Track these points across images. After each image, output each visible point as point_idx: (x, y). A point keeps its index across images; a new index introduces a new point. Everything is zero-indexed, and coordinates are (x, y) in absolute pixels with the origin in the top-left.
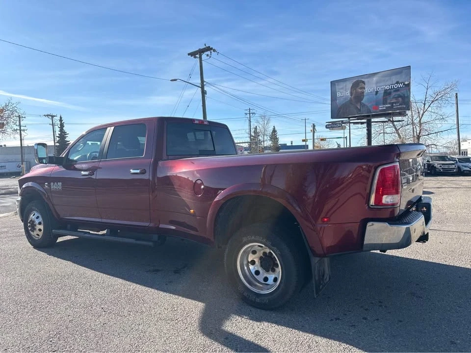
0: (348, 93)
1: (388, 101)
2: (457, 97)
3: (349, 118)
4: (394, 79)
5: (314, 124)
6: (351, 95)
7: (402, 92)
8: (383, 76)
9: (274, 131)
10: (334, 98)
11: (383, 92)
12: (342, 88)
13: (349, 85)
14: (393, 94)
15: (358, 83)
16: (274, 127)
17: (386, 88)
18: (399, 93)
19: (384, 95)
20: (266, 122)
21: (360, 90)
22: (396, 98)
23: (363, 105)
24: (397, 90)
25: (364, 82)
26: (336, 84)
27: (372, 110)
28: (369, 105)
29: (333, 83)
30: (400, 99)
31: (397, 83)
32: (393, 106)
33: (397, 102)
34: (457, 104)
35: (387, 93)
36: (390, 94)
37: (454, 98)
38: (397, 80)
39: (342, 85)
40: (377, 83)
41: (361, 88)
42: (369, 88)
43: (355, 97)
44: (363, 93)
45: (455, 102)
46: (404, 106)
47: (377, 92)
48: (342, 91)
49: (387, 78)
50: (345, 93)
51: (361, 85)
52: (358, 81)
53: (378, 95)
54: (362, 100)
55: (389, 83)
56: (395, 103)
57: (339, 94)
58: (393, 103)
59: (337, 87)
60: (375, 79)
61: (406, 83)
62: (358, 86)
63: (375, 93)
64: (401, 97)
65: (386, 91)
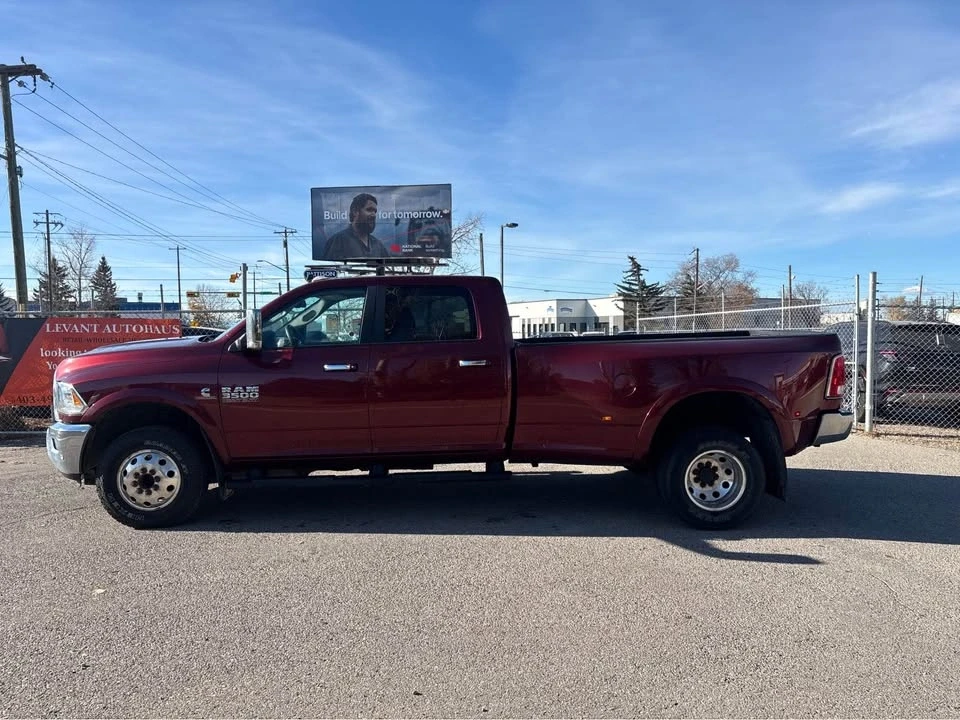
0: (345, 216)
1: (417, 239)
2: (481, 240)
3: (345, 262)
4: (426, 203)
5: (244, 265)
6: (352, 220)
7: (440, 225)
8: (409, 194)
9: (104, 268)
10: (317, 221)
11: (407, 222)
12: (334, 205)
13: (348, 201)
14: (425, 228)
15: (363, 201)
16: (103, 258)
17: (414, 215)
18: (433, 226)
19: (410, 228)
20: (85, 246)
21: (368, 213)
22: (431, 235)
23: (372, 241)
24: (431, 221)
25: (374, 200)
26: (322, 195)
27: (389, 250)
28: (383, 242)
29: (316, 193)
30: (436, 238)
31: (431, 209)
32: (424, 248)
33: (432, 243)
34: (482, 251)
35: (415, 224)
36: (419, 226)
37: (478, 241)
38: (432, 205)
39: (334, 199)
40: (397, 204)
41: (370, 209)
42: (385, 212)
43: (359, 225)
44: (374, 218)
45: (478, 247)
46: (443, 251)
47: (398, 221)
48: (333, 209)
49: (413, 199)
50: (339, 215)
51: (370, 203)
52: (363, 195)
53: (400, 225)
54: (372, 230)
55: (417, 207)
56: (428, 243)
57: (327, 215)
58: (424, 243)
59: (324, 201)
60: (394, 196)
61: (445, 212)
62: (363, 206)
63: (394, 222)
64: (436, 234)
65: (412, 220)
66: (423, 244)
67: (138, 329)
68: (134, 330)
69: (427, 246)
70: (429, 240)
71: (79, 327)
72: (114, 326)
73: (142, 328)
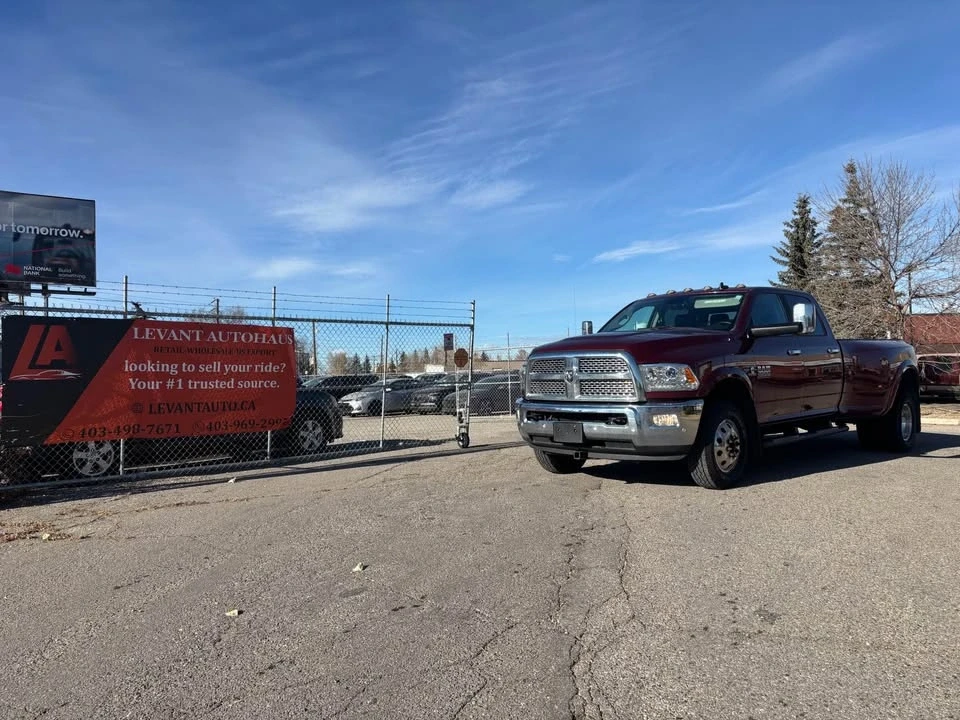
1: (46, 261)
4: (59, 218)
7: (78, 247)
8: (34, 206)
14: (58, 248)
18: (71, 248)
19: (34, 248)
22: (67, 257)
24: (67, 241)
27: (3, 270)
30: (74, 261)
31: (67, 227)
32: (57, 272)
33: (68, 267)
35: (43, 242)
36: (50, 245)
38: (69, 222)
40: (18, 214)
46: (84, 277)
47: (17, 236)
49: (42, 211)
53: (20, 241)
55: (49, 223)
56: (63, 267)
60: (12, 205)
61: (87, 232)
63: (12, 236)
64: (76, 257)
65: (39, 237)
66: (56, 267)
67: (247, 337)
68: (243, 340)
69: (60, 270)
70: (64, 263)
71: (178, 335)
72: (220, 334)
73: (251, 337)
